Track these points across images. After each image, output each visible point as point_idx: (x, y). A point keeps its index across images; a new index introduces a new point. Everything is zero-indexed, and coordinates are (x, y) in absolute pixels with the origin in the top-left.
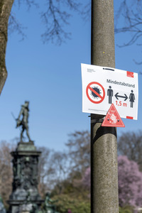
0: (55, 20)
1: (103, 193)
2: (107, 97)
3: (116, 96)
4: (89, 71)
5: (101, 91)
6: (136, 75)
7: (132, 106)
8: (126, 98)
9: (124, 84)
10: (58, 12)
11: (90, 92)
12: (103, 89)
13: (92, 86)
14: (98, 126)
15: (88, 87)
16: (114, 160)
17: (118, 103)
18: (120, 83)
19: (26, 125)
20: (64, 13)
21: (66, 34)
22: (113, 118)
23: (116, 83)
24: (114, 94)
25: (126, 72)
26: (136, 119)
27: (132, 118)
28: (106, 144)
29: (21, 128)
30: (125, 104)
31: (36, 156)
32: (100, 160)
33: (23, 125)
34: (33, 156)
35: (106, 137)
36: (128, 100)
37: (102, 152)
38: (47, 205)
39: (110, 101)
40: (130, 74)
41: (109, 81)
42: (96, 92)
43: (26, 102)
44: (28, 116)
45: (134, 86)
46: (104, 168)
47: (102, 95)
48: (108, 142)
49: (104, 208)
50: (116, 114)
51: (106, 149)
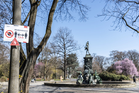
0: (82, 14)
2: (14, 35)
3: (18, 35)
7: (26, 38)
8: (23, 35)
9: (22, 31)
10: (83, 11)
11: (7, 34)
12: (13, 32)
15: (6, 32)
19: (88, 49)
20: (85, 11)
21: (87, 18)
23: (19, 30)
24: (18, 34)
29: (86, 50)
30: (23, 38)
36: (24, 36)
39: (16, 37)
42: (9, 34)
45: (27, 31)
47: (12, 35)
50: (16, 41)
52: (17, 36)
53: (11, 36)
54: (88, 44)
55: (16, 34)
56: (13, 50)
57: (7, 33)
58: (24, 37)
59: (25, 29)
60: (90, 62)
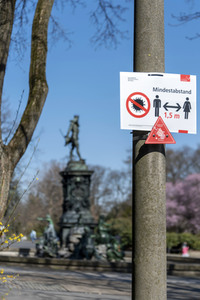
1: (146, 219)
2: (153, 109)
3: (165, 106)
4: (130, 79)
5: (146, 103)
6: (193, 78)
7: (186, 117)
8: (179, 108)
9: (176, 91)
10: (111, 6)
11: (131, 105)
12: (148, 99)
13: (134, 98)
14: (141, 143)
15: (129, 99)
16: (161, 182)
17: (168, 115)
18: (170, 91)
19: (76, 142)
22: (161, 133)
23: (165, 90)
24: (163, 104)
25: (179, 76)
26: (195, 133)
27: (186, 132)
28: (150, 164)
29: (70, 145)
30: (177, 116)
31: (87, 176)
32: (143, 182)
33: (72, 142)
34: (85, 176)
35: (150, 156)
36: (182, 110)
37: (146, 174)
38: (101, 228)
40: (185, 78)
41: (155, 89)
43: (75, 117)
44: (78, 132)
45: (190, 92)
46: (148, 191)
47: (146, 107)
48: (153, 161)
49: (148, 235)
51: (151, 170)
52: (162, 110)
53: (143, 112)
54: (75, 126)
55: (157, 103)
56: (150, 160)
57: (132, 101)
58: (182, 112)
59: (185, 86)
60: (84, 187)
